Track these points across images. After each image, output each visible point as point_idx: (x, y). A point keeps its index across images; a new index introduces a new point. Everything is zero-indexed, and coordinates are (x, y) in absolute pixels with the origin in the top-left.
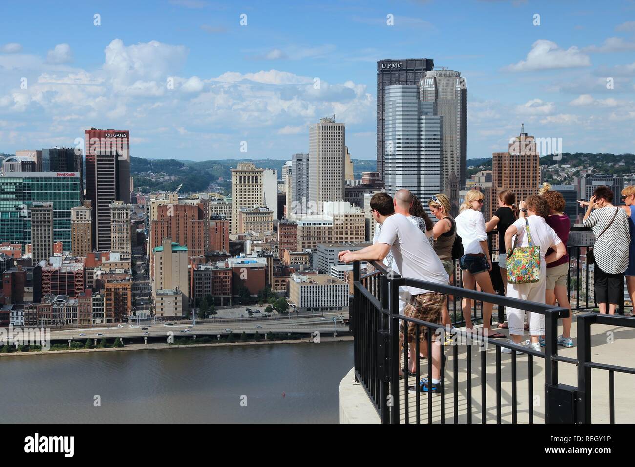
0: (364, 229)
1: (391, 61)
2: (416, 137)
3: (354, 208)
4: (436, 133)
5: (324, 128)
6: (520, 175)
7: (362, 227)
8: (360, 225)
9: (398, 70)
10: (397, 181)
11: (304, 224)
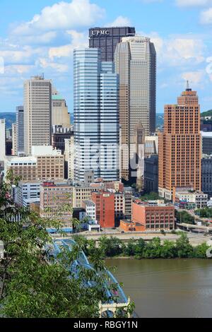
0: (63, 168)
1: (100, 29)
2: (97, 91)
3: (56, 150)
4: (113, 88)
5: (34, 84)
6: (184, 123)
7: (61, 166)
8: (59, 165)
9: (106, 36)
10: (81, 128)
11: (12, 164)
